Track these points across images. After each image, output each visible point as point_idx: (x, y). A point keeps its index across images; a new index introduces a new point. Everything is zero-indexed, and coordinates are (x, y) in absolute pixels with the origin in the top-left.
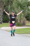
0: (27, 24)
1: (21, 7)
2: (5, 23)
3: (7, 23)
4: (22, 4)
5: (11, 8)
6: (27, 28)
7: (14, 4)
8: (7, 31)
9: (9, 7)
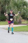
0: (23, 23)
1: (17, 7)
2: (2, 21)
3: (4, 22)
4: (18, 4)
5: (8, 7)
6: (23, 26)
7: (11, 3)
8: (4, 29)
9: (6, 6)
